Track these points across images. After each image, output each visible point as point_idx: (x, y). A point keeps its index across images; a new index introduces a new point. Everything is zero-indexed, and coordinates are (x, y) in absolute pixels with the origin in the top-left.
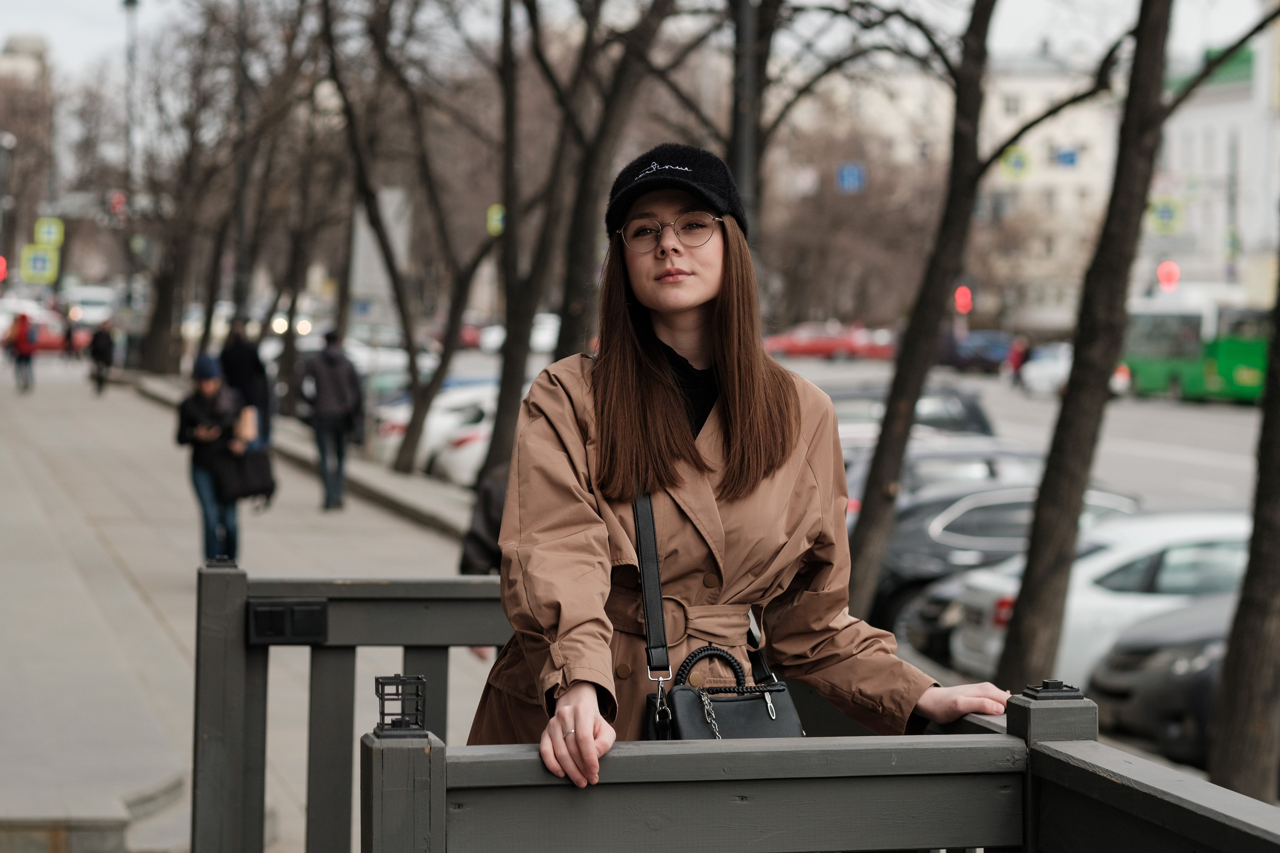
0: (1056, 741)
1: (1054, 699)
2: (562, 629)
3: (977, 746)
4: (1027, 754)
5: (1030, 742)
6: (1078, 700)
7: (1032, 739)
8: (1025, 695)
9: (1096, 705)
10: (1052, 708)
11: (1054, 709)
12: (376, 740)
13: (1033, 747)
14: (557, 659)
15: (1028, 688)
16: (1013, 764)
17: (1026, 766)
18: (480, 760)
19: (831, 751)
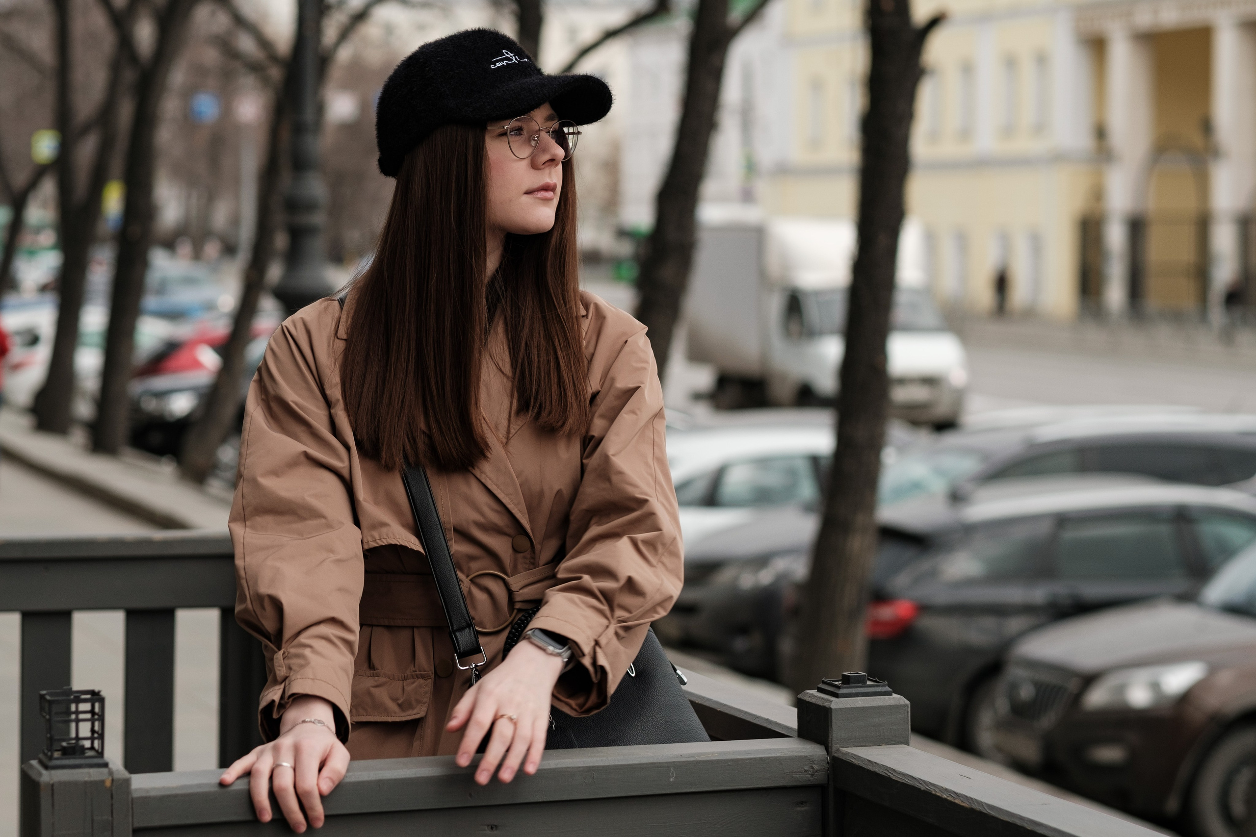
0: (862, 746)
1: (858, 696)
2: (288, 633)
3: (770, 755)
4: (828, 763)
5: (832, 749)
6: (887, 697)
7: (833, 745)
8: (820, 690)
9: (908, 702)
10: (857, 708)
11: (860, 708)
12: (44, 772)
13: (836, 755)
14: (280, 670)
15: (824, 683)
16: (812, 775)
17: (827, 776)
18: (174, 792)
19: (598, 767)
